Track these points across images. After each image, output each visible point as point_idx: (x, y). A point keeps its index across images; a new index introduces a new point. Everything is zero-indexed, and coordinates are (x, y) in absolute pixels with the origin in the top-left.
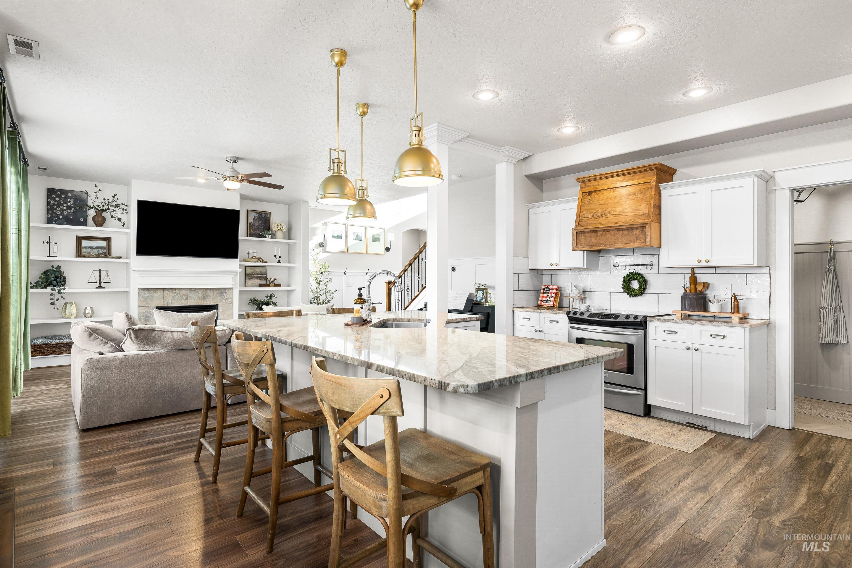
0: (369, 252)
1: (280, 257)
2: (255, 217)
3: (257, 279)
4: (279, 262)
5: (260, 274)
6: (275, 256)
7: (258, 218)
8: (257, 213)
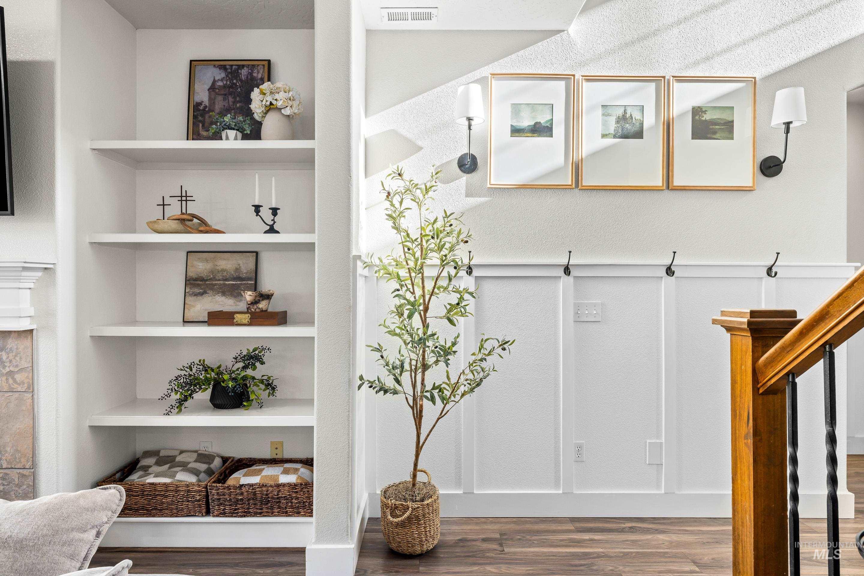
0: (677, 181)
1: (275, 211)
2: (214, 82)
3: (224, 294)
4: (272, 230)
5: (234, 279)
6: (257, 209)
7: (225, 86)
8: (223, 68)
